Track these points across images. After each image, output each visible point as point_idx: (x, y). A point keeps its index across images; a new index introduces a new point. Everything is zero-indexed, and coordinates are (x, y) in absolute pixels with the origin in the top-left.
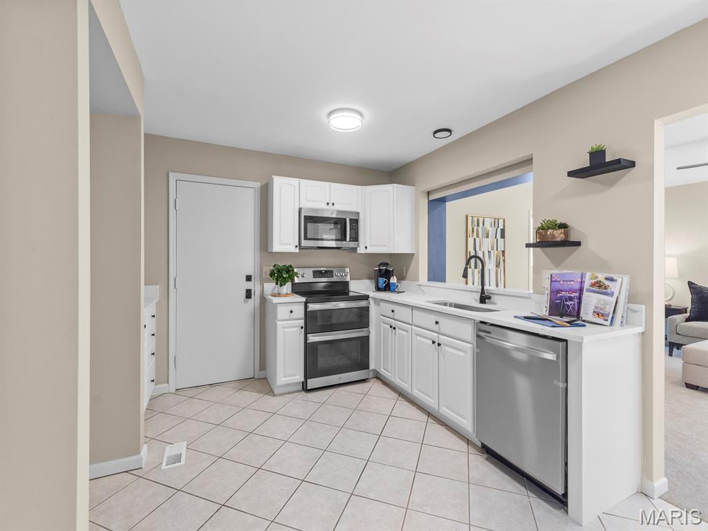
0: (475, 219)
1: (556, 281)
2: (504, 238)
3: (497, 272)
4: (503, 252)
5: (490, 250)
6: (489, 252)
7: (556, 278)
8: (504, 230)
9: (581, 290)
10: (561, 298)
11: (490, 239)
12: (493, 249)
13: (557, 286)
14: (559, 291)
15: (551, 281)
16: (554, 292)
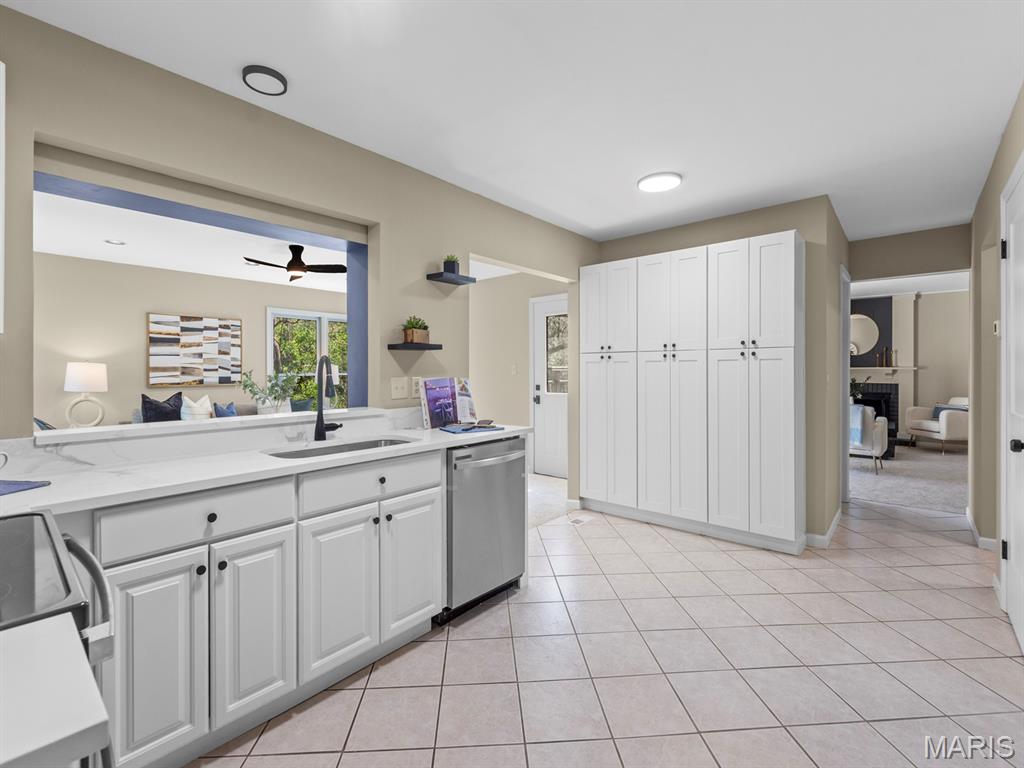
1: (431, 389)
7: (430, 385)
9: (453, 396)
10: (440, 406)
13: (434, 394)
14: (437, 399)
15: (426, 389)
16: (432, 401)
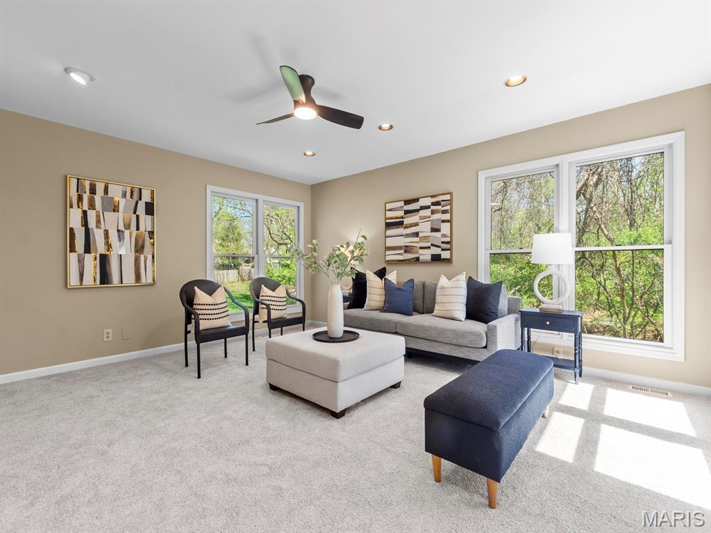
0: (87, 184)
2: (152, 214)
3: (137, 261)
4: (151, 234)
5: (121, 227)
6: (118, 231)
8: (152, 204)
11: (121, 214)
12: (128, 226)
